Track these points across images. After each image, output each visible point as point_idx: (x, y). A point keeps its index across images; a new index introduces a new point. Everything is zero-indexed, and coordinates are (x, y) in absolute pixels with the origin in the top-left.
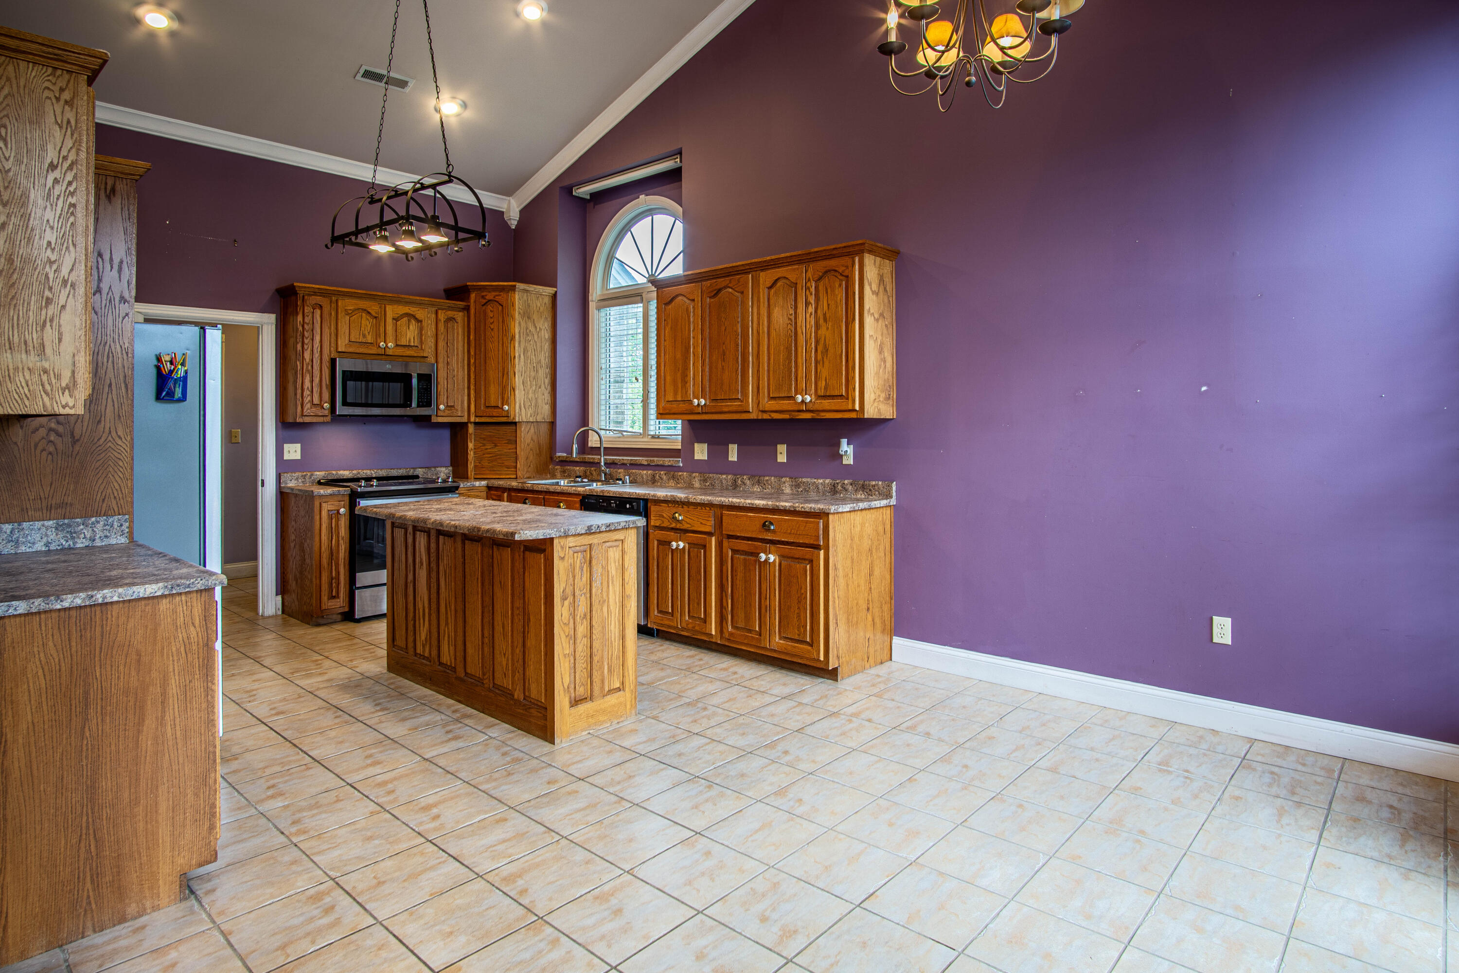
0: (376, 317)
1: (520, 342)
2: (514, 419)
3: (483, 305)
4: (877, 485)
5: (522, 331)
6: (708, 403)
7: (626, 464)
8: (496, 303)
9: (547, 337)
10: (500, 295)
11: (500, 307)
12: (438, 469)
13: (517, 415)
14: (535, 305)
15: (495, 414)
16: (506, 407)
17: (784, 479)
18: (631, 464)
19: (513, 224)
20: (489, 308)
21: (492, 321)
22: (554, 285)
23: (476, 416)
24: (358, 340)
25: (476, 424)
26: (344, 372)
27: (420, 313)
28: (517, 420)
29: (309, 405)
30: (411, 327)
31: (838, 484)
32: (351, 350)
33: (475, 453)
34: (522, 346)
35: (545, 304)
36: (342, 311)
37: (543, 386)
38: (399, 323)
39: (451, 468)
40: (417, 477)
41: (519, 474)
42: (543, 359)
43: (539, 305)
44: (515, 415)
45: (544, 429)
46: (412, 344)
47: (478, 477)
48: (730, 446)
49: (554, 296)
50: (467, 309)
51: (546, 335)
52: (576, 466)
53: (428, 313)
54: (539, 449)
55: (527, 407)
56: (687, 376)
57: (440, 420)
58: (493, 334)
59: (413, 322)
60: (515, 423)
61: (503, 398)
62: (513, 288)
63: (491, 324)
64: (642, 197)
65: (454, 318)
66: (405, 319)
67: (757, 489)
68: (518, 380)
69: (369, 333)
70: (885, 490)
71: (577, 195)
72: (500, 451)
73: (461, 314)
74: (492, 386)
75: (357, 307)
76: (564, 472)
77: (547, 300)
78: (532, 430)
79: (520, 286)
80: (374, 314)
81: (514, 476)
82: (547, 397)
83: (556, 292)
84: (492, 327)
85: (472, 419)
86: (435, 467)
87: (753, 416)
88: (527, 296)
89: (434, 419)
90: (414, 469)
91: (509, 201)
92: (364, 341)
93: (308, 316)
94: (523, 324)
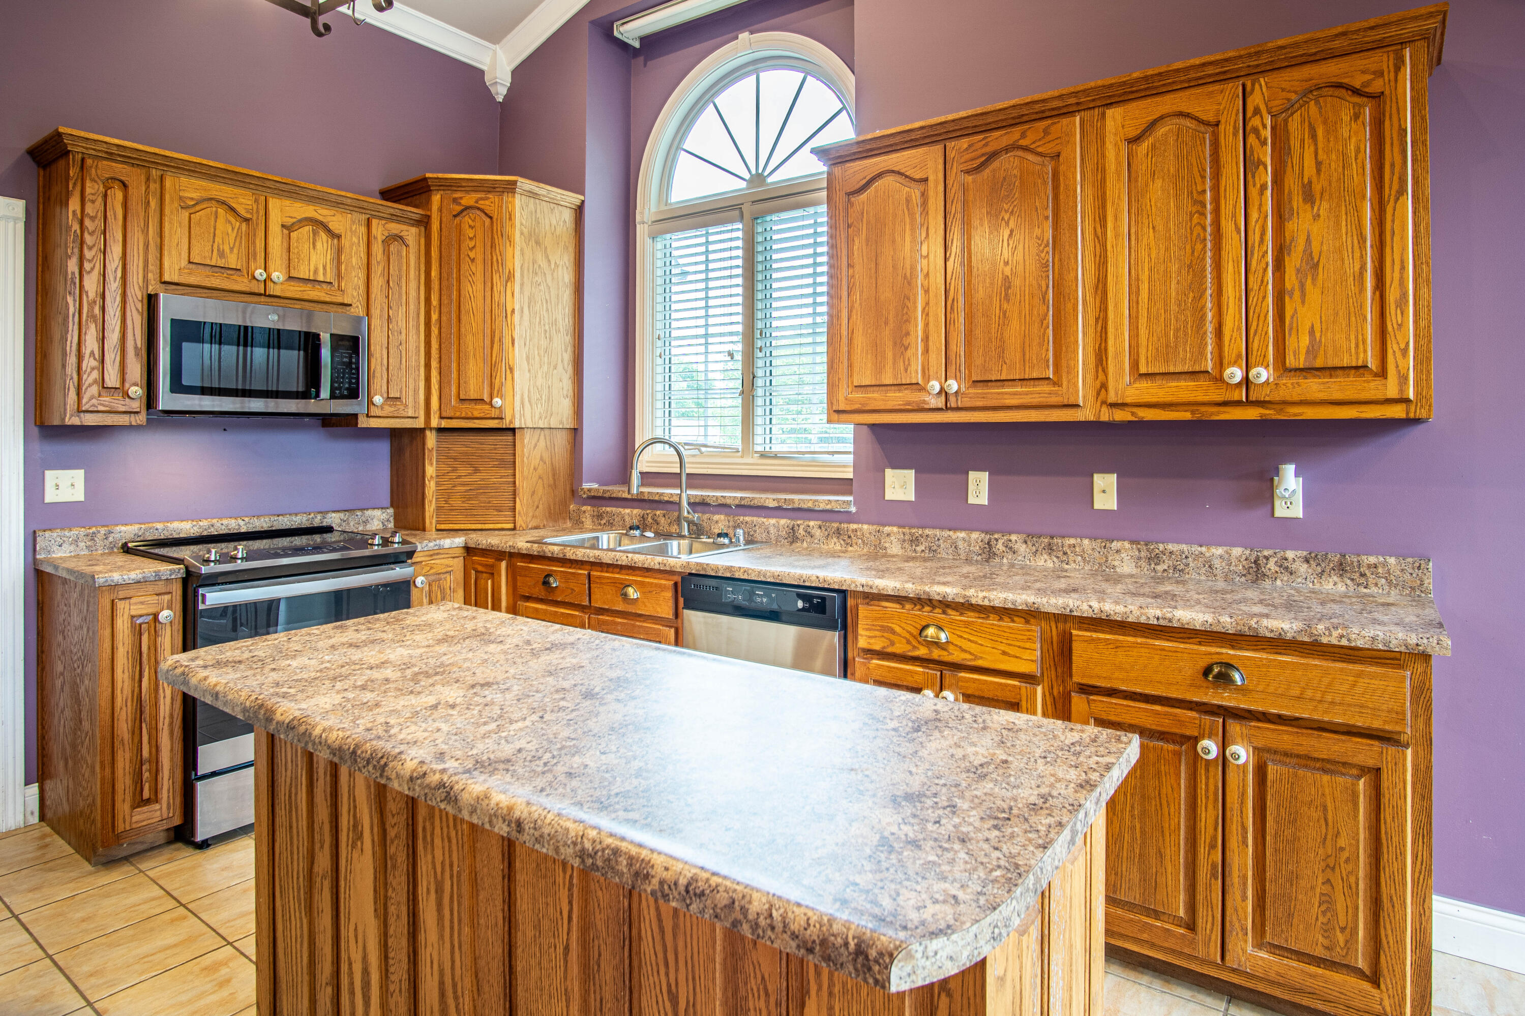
0: (247, 220)
1: (522, 285)
2: (511, 422)
3: (455, 216)
4: (1385, 564)
5: (526, 265)
6: (963, 389)
7: (729, 506)
8: (478, 212)
9: (567, 279)
10: (487, 199)
11: (488, 221)
12: (369, 513)
13: (517, 416)
14: (547, 221)
15: (476, 414)
16: (497, 402)
17: (1115, 545)
18: (737, 506)
19: (500, 93)
20: (467, 220)
21: (471, 244)
22: (579, 189)
23: (441, 418)
24: (208, 262)
25: (440, 430)
26: (176, 324)
27: (338, 221)
28: (517, 425)
29: (94, 390)
30: (319, 245)
31: (1267, 558)
32: (192, 280)
33: (437, 484)
34: (527, 293)
35: (565, 222)
36: (172, 201)
37: (560, 366)
38: (294, 235)
39: (391, 511)
40: (329, 529)
41: (520, 521)
42: (560, 317)
43: (554, 222)
44: (513, 416)
45: (561, 441)
46: (321, 278)
47: (443, 527)
48: (973, 475)
49: (579, 211)
50: (424, 222)
51: (566, 276)
52: (624, 507)
53: (353, 222)
54: (554, 475)
55: (533, 402)
56: (908, 334)
57: (374, 423)
58: (473, 268)
59: (323, 235)
60: (513, 430)
61: (492, 386)
62: (511, 188)
63: (471, 249)
64: (744, 36)
65: (401, 237)
66: (308, 229)
67: (1045, 562)
68: (518, 355)
69: (232, 249)
70: (1407, 577)
71: (619, 36)
72: (483, 480)
73: (414, 230)
74: (472, 362)
75: (205, 195)
76: (600, 516)
77: (568, 216)
78: (542, 444)
79: (524, 184)
80: (243, 212)
81: (511, 526)
82: (566, 384)
83: (583, 202)
84: (472, 255)
85: (435, 423)
86: (362, 510)
87: (1086, 414)
88: (535, 204)
89: (363, 423)
90: (324, 513)
91: (495, 52)
92: (221, 263)
93: (93, 202)
94: (528, 252)
